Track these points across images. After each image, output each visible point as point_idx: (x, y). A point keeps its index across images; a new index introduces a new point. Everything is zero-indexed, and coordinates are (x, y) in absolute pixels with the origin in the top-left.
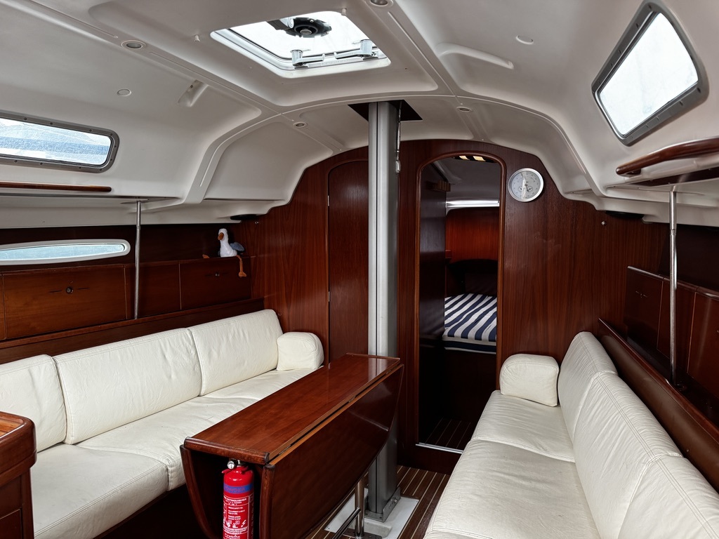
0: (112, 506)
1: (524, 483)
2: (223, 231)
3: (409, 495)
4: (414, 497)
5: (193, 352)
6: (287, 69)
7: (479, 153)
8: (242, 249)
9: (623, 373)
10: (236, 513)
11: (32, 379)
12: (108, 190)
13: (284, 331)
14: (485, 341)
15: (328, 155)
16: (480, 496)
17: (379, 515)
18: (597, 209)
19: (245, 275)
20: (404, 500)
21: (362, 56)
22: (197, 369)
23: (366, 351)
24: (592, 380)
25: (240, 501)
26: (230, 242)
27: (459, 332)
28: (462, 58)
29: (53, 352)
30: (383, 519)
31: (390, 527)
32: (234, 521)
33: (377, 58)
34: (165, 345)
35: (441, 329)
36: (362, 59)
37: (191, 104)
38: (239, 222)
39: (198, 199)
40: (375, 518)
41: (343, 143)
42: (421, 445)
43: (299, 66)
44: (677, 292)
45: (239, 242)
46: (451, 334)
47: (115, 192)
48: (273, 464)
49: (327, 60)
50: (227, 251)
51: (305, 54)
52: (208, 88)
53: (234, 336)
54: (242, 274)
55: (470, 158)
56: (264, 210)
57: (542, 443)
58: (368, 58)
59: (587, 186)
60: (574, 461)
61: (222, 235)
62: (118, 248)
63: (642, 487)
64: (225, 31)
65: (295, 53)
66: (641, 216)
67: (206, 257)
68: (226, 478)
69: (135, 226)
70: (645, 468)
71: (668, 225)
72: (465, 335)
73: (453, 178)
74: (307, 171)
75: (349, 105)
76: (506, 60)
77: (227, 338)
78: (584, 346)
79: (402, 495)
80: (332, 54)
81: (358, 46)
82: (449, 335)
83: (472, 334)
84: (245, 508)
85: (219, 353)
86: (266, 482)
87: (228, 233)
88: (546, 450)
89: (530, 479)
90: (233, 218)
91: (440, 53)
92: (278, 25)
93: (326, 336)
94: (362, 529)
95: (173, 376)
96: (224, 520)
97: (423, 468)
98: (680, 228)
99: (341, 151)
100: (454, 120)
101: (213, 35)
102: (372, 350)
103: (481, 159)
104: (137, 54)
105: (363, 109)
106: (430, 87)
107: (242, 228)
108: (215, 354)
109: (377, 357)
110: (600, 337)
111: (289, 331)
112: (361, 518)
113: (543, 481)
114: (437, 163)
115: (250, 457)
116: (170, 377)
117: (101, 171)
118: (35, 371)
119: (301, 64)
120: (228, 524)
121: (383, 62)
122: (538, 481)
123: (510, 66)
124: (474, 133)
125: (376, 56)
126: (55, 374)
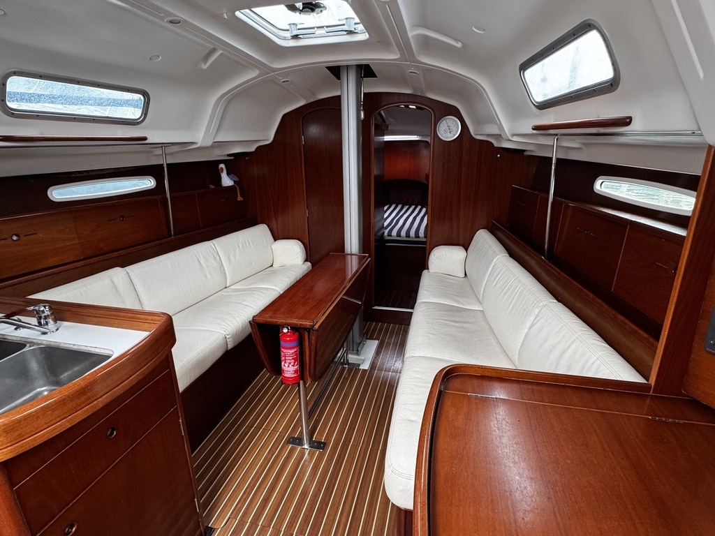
0: (199, 363)
1: (455, 324)
2: (222, 166)
3: (371, 338)
4: (375, 339)
5: (218, 258)
6: (285, 39)
7: (413, 103)
8: (237, 179)
9: (512, 255)
10: (291, 358)
11: (114, 285)
12: (145, 139)
13: (275, 240)
14: (413, 238)
15: (301, 103)
16: (433, 334)
17: (355, 352)
18: (495, 146)
19: (242, 199)
20: (369, 342)
21: (346, 31)
22: (222, 269)
23: (344, 252)
24: (495, 260)
25: (293, 351)
26: (228, 174)
27: (394, 233)
28: (427, 37)
29: (123, 266)
30: (358, 353)
31: (363, 358)
32: (290, 363)
33: (357, 33)
34: (198, 253)
35: (382, 231)
36: (345, 33)
37: (205, 67)
38: (232, 158)
39: (209, 143)
40: (353, 354)
41: (314, 94)
42: (376, 308)
43: (296, 37)
44: (552, 203)
45: (235, 174)
46: (390, 235)
47: (150, 140)
48: (316, 327)
49: (318, 32)
50: (227, 181)
51: (299, 27)
52: (221, 54)
53: (242, 246)
54: (240, 198)
55: (407, 107)
56: (252, 149)
57: (460, 300)
58: (350, 32)
59: (496, 131)
60: (482, 309)
61: (222, 169)
62: (148, 183)
63: (536, 321)
64: (247, 11)
65: (292, 26)
66: (524, 151)
67: (212, 187)
68: (282, 338)
69: (163, 165)
70: (537, 310)
71: (551, 159)
72: (399, 234)
73: (390, 120)
74: (285, 116)
75: (327, 67)
76: (456, 40)
77: (239, 247)
78: (483, 238)
79: (367, 339)
80: (323, 27)
81: (344, 22)
82: (388, 236)
83: (403, 233)
84: (296, 355)
85: (235, 258)
86: (313, 338)
87: (226, 167)
88: (463, 304)
89: (459, 322)
90: (229, 155)
91: (411, 33)
92: (292, 8)
93: (307, 241)
94: (348, 361)
95: (208, 276)
96: (283, 363)
97: (377, 321)
98: (558, 160)
99: (312, 100)
100: (402, 79)
101: (238, 14)
102: (348, 249)
103: (414, 107)
104: (177, 30)
105: (336, 71)
106: (393, 56)
107: (236, 163)
108: (232, 258)
109: (352, 255)
110: (492, 231)
111: (279, 239)
112: (347, 355)
113: (465, 323)
114: (382, 112)
115: (301, 324)
116: (206, 276)
117: (138, 123)
118: (115, 279)
119: (297, 35)
120: (287, 365)
121: (363, 36)
122: (463, 322)
123: (459, 45)
124: (414, 89)
125: (356, 31)
126: (129, 280)
